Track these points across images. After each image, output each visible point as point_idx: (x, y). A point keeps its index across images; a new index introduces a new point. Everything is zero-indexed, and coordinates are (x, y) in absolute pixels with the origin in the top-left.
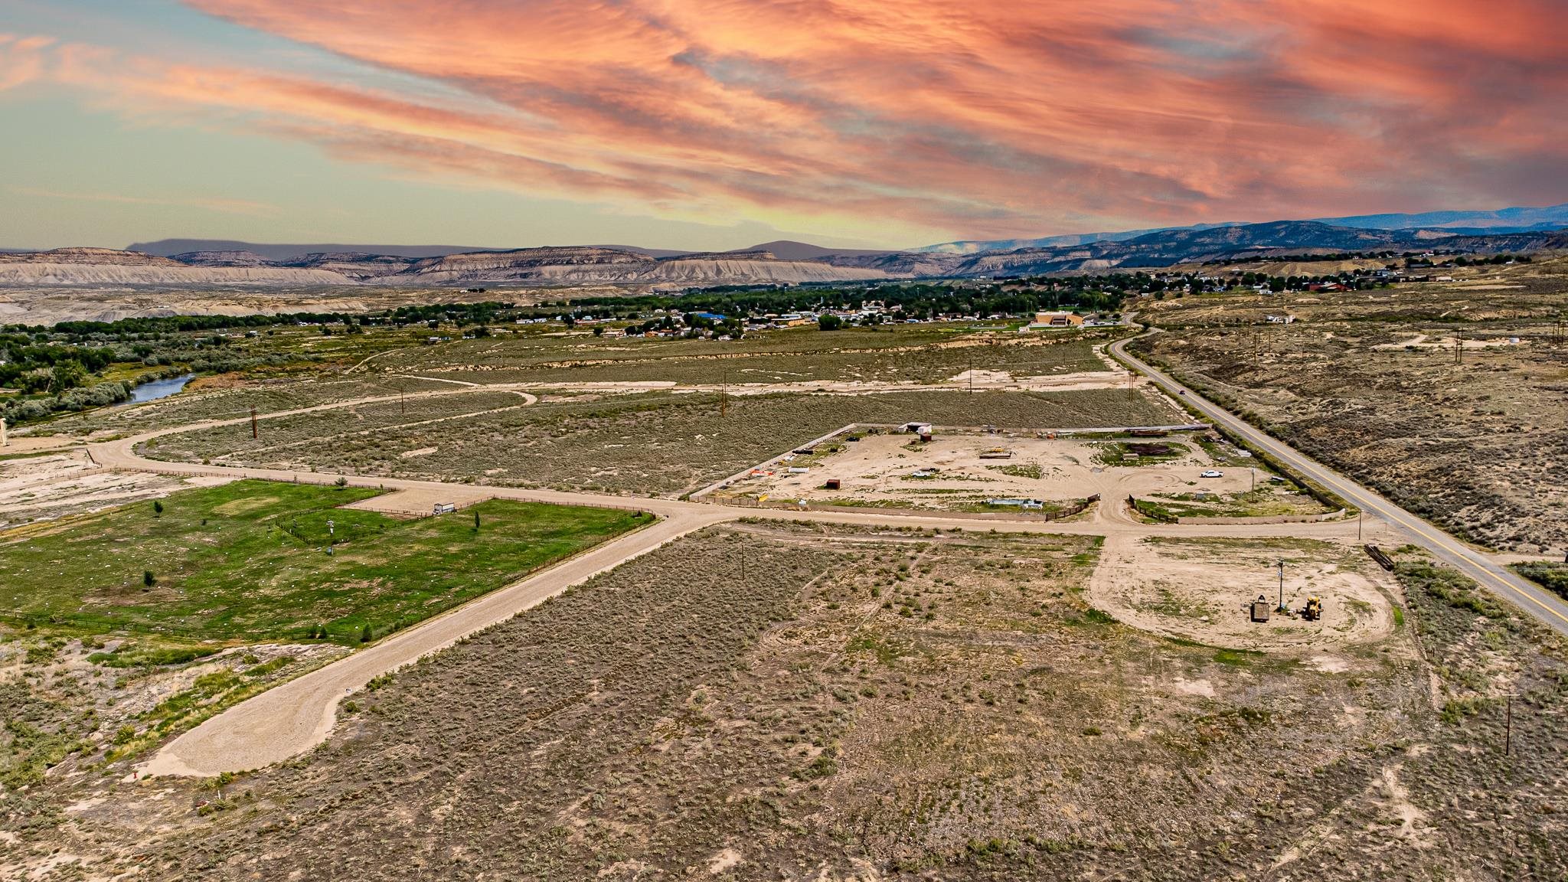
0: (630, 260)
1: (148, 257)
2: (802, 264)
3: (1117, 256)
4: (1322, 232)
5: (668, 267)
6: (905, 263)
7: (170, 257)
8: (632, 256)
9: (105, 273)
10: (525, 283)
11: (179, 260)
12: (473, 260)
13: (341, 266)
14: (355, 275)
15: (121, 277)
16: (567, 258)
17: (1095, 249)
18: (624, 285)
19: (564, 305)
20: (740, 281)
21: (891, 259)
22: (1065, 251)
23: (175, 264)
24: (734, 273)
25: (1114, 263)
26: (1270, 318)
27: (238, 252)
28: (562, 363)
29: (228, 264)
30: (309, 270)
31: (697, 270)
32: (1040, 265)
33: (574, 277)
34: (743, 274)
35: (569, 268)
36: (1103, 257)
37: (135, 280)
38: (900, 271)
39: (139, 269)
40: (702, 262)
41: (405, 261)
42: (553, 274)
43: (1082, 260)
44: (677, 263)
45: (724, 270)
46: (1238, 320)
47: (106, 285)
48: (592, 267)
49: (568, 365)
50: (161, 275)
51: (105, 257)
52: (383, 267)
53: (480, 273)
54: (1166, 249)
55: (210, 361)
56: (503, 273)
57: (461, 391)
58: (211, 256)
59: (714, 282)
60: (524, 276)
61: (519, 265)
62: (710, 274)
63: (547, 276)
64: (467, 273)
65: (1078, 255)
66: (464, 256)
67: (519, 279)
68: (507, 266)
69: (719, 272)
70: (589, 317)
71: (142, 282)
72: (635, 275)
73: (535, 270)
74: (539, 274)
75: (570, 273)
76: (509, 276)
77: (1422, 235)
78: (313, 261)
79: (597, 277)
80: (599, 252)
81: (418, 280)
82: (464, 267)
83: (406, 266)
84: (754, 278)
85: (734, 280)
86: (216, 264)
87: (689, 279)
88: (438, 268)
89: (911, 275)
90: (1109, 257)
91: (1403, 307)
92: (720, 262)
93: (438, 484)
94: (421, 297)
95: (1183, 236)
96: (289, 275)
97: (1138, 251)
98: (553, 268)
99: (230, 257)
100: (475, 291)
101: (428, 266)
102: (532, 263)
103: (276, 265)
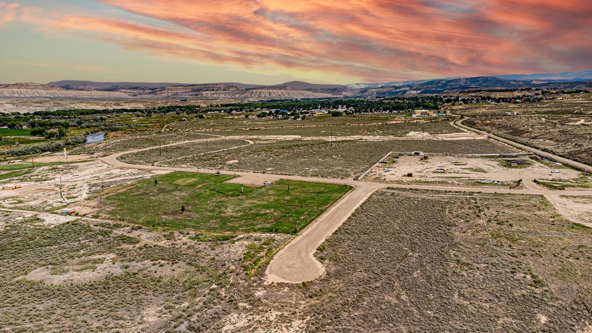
0: (236, 89)
1: (52, 86)
2: (302, 91)
3: (420, 89)
4: (497, 81)
5: (251, 92)
6: (339, 92)
7: (60, 87)
8: (236, 88)
9: (36, 92)
10: (197, 98)
11: (64, 88)
12: (176, 89)
13: (126, 91)
14: (131, 94)
15: (42, 94)
16: (212, 89)
17: (411, 87)
18: (236, 99)
19: (218, 106)
20: (278, 98)
21: (334, 89)
22: (399, 87)
23: (63, 89)
24: (276, 94)
25: (419, 92)
26: (507, 113)
27: (85, 85)
28: (246, 128)
29: (82, 90)
30: (115, 92)
31: (262, 93)
32: (390, 93)
33: (215, 96)
34: (279, 95)
35: (213, 92)
36: (414, 90)
37: (48, 95)
38: (337, 94)
39: (49, 91)
40: (264, 90)
41: (150, 89)
42: (207, 94)
43: (406, 91)
44: (254, 91)
45: (272, 93)
46: (494, 114)
47: (37, 97)
48: (222, 92)
49: (248, 129)
50: (58, 94)
51: (36, 87)
52: (141, 91)
53: (179, 94)
54: (438, 87)
55: (106, 126)
56: (188, 94)
57: (219, 139)
58: (75, 87)
59: (269, 98)
60: (196, 95)
61: (194, 91)
62: (267, 95)
63: (205, 95)
64: (174, 94)
65: (404, 89)
66: (173, 87)
67: (194, 96)
68: (189, 91)
69: (270, 94)
70: (235, 111)
71: (51, 96)
72: (238, 95)
73: (200, 93)
74: (202, 95)
75: (213, 94)
76: (190, 95)
77: (534, 82)
78: (114, 89)
79: (224, 96)
80: (224, 86)
81: (156, 97)
82: (173, 92)
83: (150, 91)
84: (283, 97)
85: (276, 97)
86: (77, 89)
87: (259, 97)
88: (163, 92)
89: (341, 96)
90: (416, 89)
91: (556, 109)
92: (270, 90)
93: (251, 173)
94: (163, 103)
95: (444, 82)
96: (107, 94)
97: (427, 87)
98: (207, 92)
99: (83, 87)
100: (183, 101)
101: (159, 91)
102: (199, 90)
103: (100, 90)
